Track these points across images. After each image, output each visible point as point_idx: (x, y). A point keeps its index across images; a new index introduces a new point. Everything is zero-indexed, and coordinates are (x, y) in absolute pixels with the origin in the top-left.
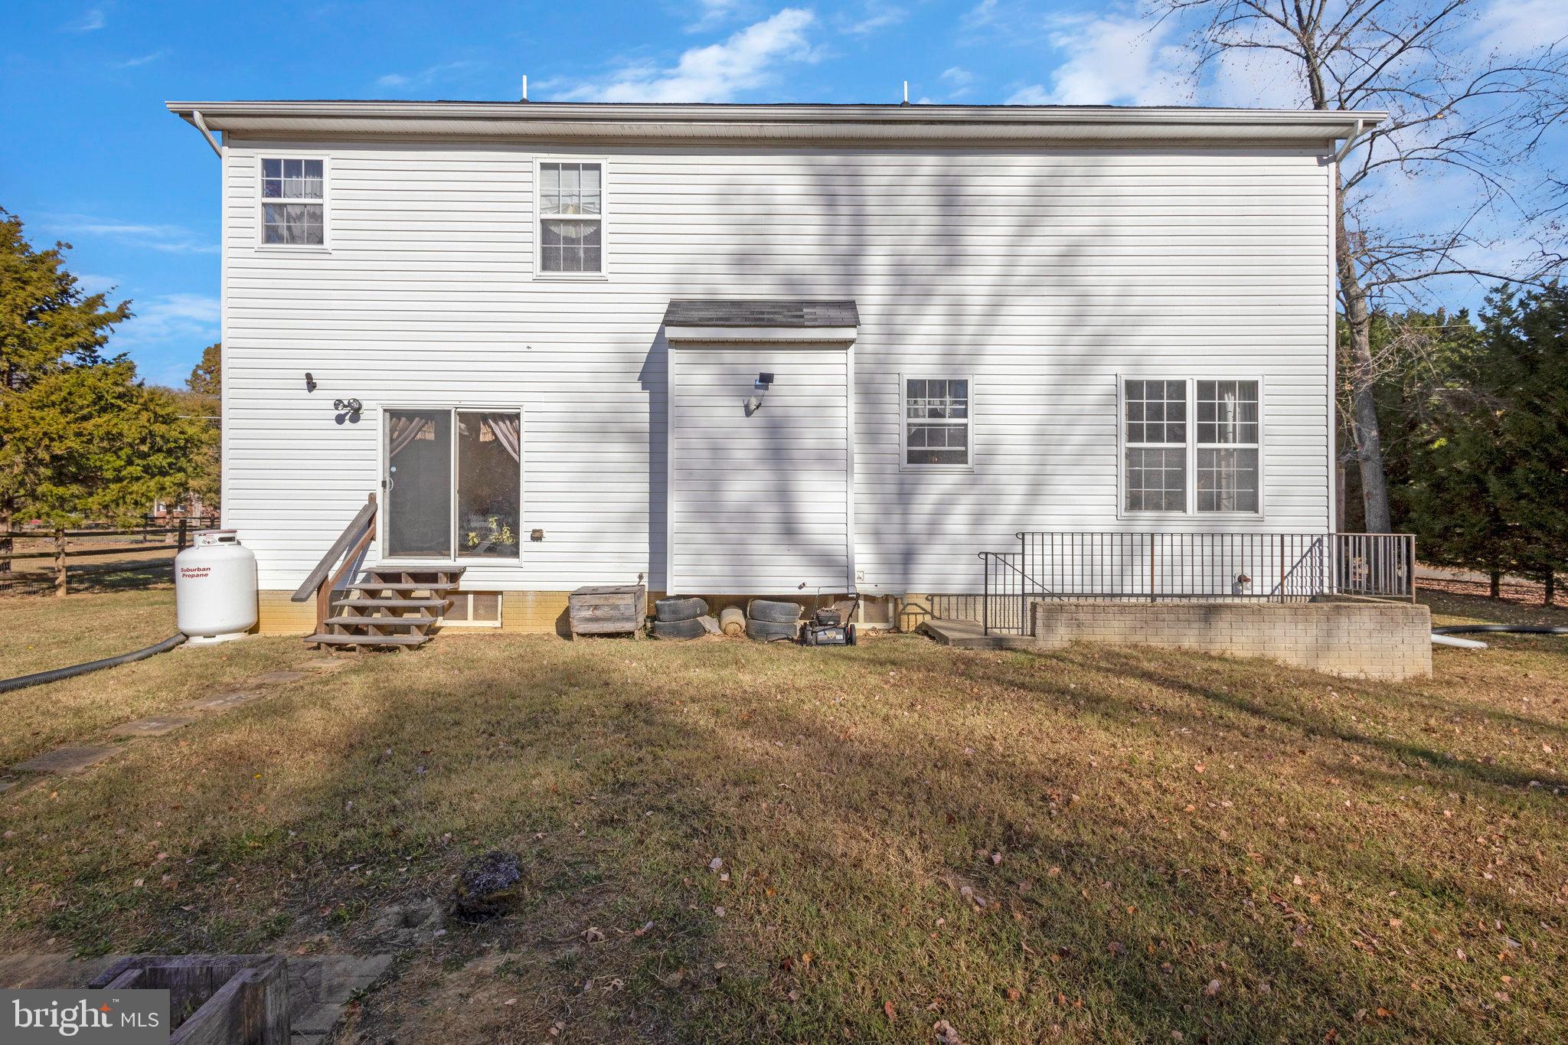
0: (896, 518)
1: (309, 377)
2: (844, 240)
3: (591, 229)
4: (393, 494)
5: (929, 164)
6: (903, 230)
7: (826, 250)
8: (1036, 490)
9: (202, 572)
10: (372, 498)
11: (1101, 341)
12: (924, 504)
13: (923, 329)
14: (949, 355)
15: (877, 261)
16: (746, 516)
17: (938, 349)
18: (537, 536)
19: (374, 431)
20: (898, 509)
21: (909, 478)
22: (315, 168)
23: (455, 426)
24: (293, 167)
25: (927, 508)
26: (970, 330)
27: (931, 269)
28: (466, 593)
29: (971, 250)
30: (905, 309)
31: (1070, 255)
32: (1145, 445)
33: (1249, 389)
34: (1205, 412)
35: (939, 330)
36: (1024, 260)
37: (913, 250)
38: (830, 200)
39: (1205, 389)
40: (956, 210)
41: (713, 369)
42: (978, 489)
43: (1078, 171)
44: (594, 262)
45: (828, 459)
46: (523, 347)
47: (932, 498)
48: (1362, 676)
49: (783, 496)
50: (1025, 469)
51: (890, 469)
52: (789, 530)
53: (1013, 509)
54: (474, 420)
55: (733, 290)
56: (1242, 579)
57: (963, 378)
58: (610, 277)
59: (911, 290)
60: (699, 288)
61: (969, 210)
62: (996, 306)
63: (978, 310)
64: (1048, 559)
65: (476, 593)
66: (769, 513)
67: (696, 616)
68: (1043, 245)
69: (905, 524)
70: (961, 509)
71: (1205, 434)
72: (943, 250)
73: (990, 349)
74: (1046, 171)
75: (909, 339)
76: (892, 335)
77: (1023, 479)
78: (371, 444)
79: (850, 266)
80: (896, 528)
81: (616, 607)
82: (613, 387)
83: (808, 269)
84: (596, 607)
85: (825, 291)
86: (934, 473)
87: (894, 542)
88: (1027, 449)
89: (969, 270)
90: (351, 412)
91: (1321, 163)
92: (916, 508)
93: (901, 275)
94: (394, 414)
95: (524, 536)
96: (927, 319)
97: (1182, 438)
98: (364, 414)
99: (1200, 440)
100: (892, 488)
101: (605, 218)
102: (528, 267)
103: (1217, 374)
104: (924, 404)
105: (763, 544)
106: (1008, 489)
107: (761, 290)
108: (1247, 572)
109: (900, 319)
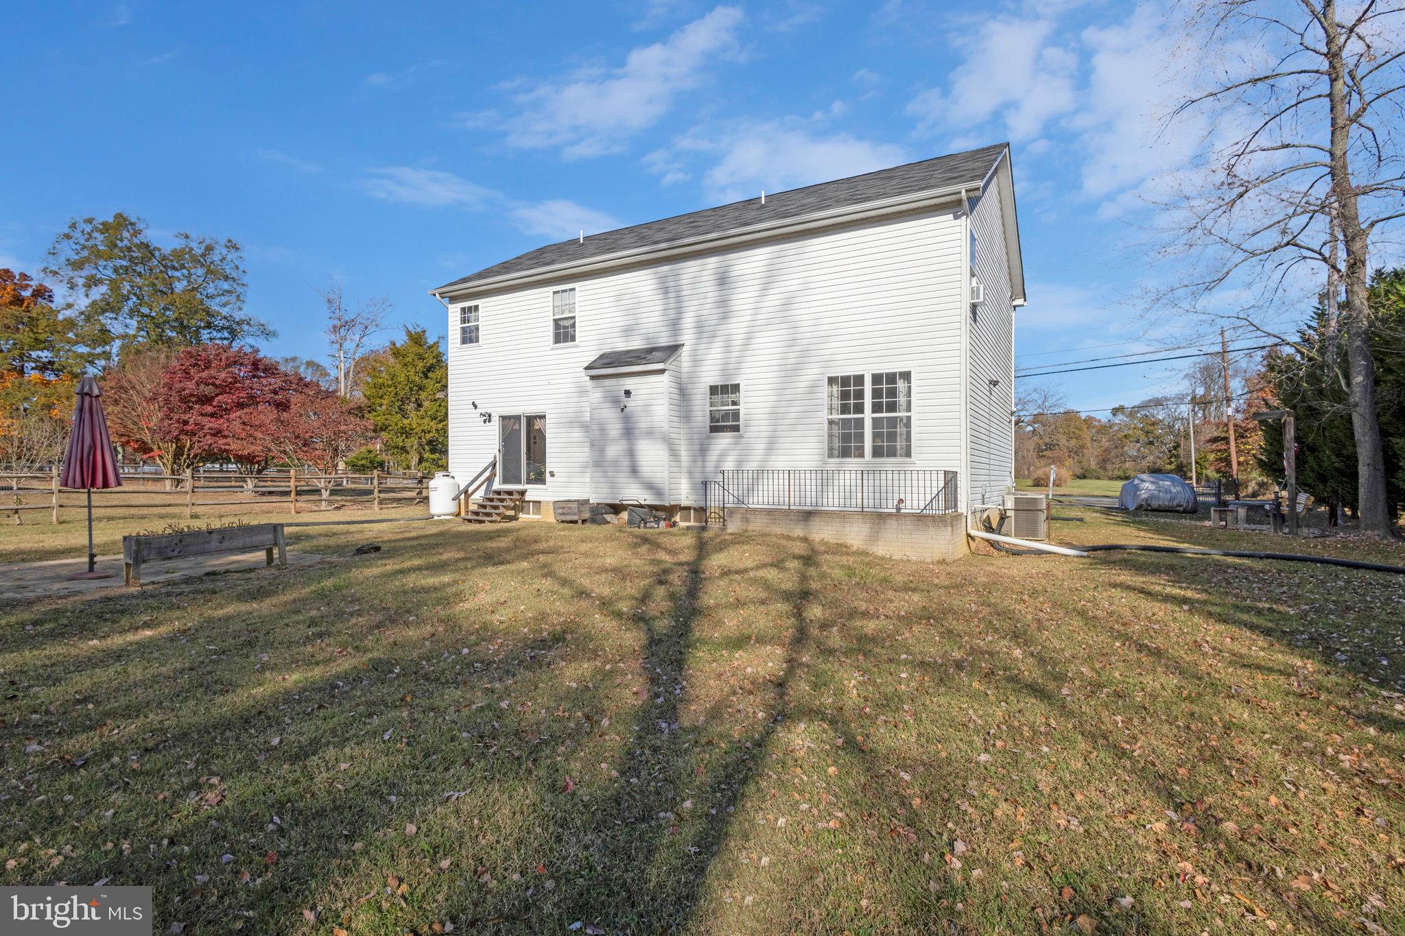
0: (699, 464)
1: (473, 403)
2: (672, 311)
3: (572, 321)
4: (504, 455)
5: (712, 262)
6: (700, 302)
7: (664, 318)
8: (771, 446)
9: (435, 489)
10: (495, 457)
11: (805, 354)
12: (713, 457)
13: (711, 357)
14: (725, 371)
15: (688, 321)
16: (615, 463)
17: (718, 367)
18: (552, 475)
19: (495, 427)
20: (699, 459)
21: (706, 441)
22: (476, 308)
23: (524, 422)
24: (470, 308)
25: (714, 458)
26: (735, 354)
27: (714, 322)
28: (529, 502)
29: (736, 308)
30: (702, 346)
31: (787, 304)
32: (885, 415)
33: (906, 376)
34: (876, 394)
35: (719, 356)
36: (764, 310)
37: (705, 312)
38: (665, 291)
39: (877, 379)
40: (727, 286)
41: (601, 389)
42: (739, 447)
43: (793, 252)
44: (573, 339)
45: (650, 433)
46: (547, 382)
47: (717, 453)
48: (905, 558)
49: (631, 453)
50: (764, 434)
51: (696, 436)
52: (634, 470)
53: (758, 458)
54: (531, 420)
55: (622, 345)
56: (901, 501)
57: (736, 382)
58: (580, 344)
59: (706, 335)
60: (608, 346)
61: (733, 285)
62: (749, 337)
63: (739, 342)
64: (776, 487)
65: (534, 502)
66: (626, 463)
67: (602, 514)
68: (774, 299)
69: (704, 467)
70: (730, 458)
71: (877, 408)
72: (721, 310)
73: (745, 365)
74: (775, 255)
75: (705, 363)
76: (696, 361)
77: (765, 440)
78: (493, 433)
79: (675, 325)
80: (699, 469)
81: (570, 508)
82: (575, 400)
83: (656, 330)
84: (563, 508)
85: (664, 341)
86: (717, 438)
87: (699, 478)
88: (766, 422)
89: (733, 320)
90: (488, 418)
91: (956, 217)
92: (709, 458)
93: (700, 327)
94: (504, 418)
95: (548, 475)
96: (713, 351)
97: (862, 412)
98: (493, 419)
99: (874, 412)
100: (697, 447)
101: (577, 314)
102: (547, 343)
103: (885, 368)
104: (718, 398)
105: (623, 478)
106: (755, 446)
107: (636, 344)
108: (902, 496)
109: (700, 352)
